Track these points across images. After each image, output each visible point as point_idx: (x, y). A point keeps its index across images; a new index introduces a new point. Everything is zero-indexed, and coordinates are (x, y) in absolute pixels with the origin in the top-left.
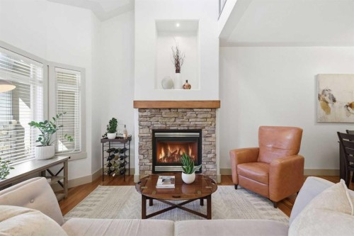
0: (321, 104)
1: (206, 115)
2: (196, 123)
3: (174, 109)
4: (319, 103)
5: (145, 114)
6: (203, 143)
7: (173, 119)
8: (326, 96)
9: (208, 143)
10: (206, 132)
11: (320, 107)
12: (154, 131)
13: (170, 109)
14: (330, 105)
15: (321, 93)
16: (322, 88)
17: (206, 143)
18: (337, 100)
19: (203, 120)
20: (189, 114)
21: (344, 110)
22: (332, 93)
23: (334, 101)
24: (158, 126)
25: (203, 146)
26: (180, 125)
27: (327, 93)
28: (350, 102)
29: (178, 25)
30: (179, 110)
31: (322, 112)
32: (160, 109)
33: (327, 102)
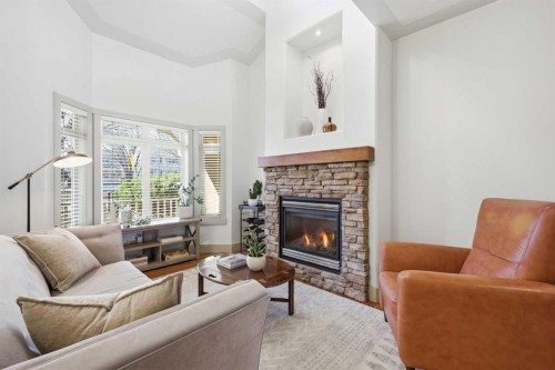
1: (346, 175)
2: (332, 188)
3: (303, 165)
5: (271, 174)
6: (343, 222)
7: (301, 182)
9: (351, 224)
10: (348, 204)
12: (281, 199)
13: (297, 166)
17: (347, 224)
19: (342, 182)
20: (322, 172)
24: (284, 191)
25: (343, 228)
26: (310, 190)
29: (318, 33)
30: (309, 168)
32: (286, 167)
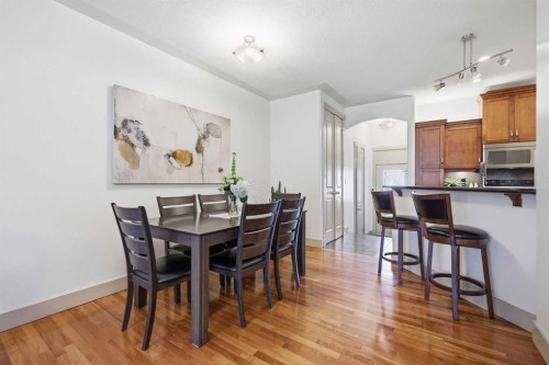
0: (121, 148)
4: (117, 144)
8: (129, 131)
11: (117, 153)
14: (138, 150)
15: (119, 125)
16: (123, 114)
18: (150, 142)
21: (163, 162)
22: (142, 128)
23: (146, 143)
27: (131, 126)
28: (174, 150)
31: (123, 164)
33: (133, 145)
